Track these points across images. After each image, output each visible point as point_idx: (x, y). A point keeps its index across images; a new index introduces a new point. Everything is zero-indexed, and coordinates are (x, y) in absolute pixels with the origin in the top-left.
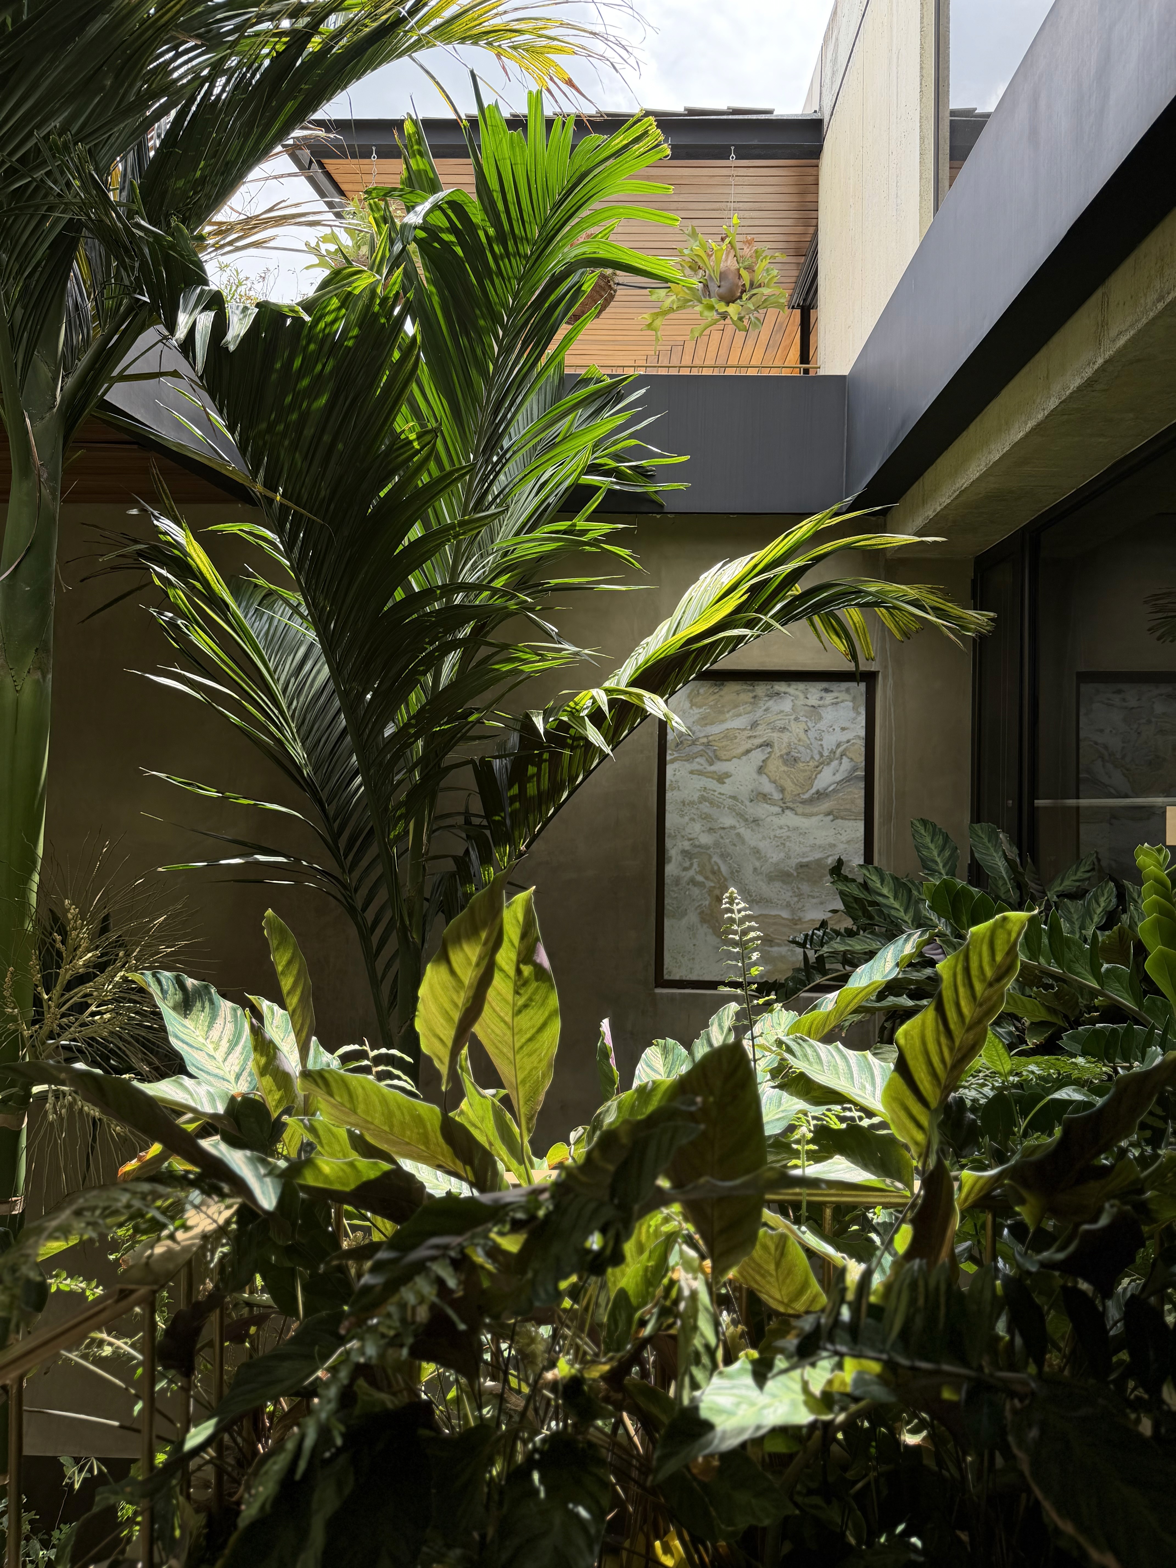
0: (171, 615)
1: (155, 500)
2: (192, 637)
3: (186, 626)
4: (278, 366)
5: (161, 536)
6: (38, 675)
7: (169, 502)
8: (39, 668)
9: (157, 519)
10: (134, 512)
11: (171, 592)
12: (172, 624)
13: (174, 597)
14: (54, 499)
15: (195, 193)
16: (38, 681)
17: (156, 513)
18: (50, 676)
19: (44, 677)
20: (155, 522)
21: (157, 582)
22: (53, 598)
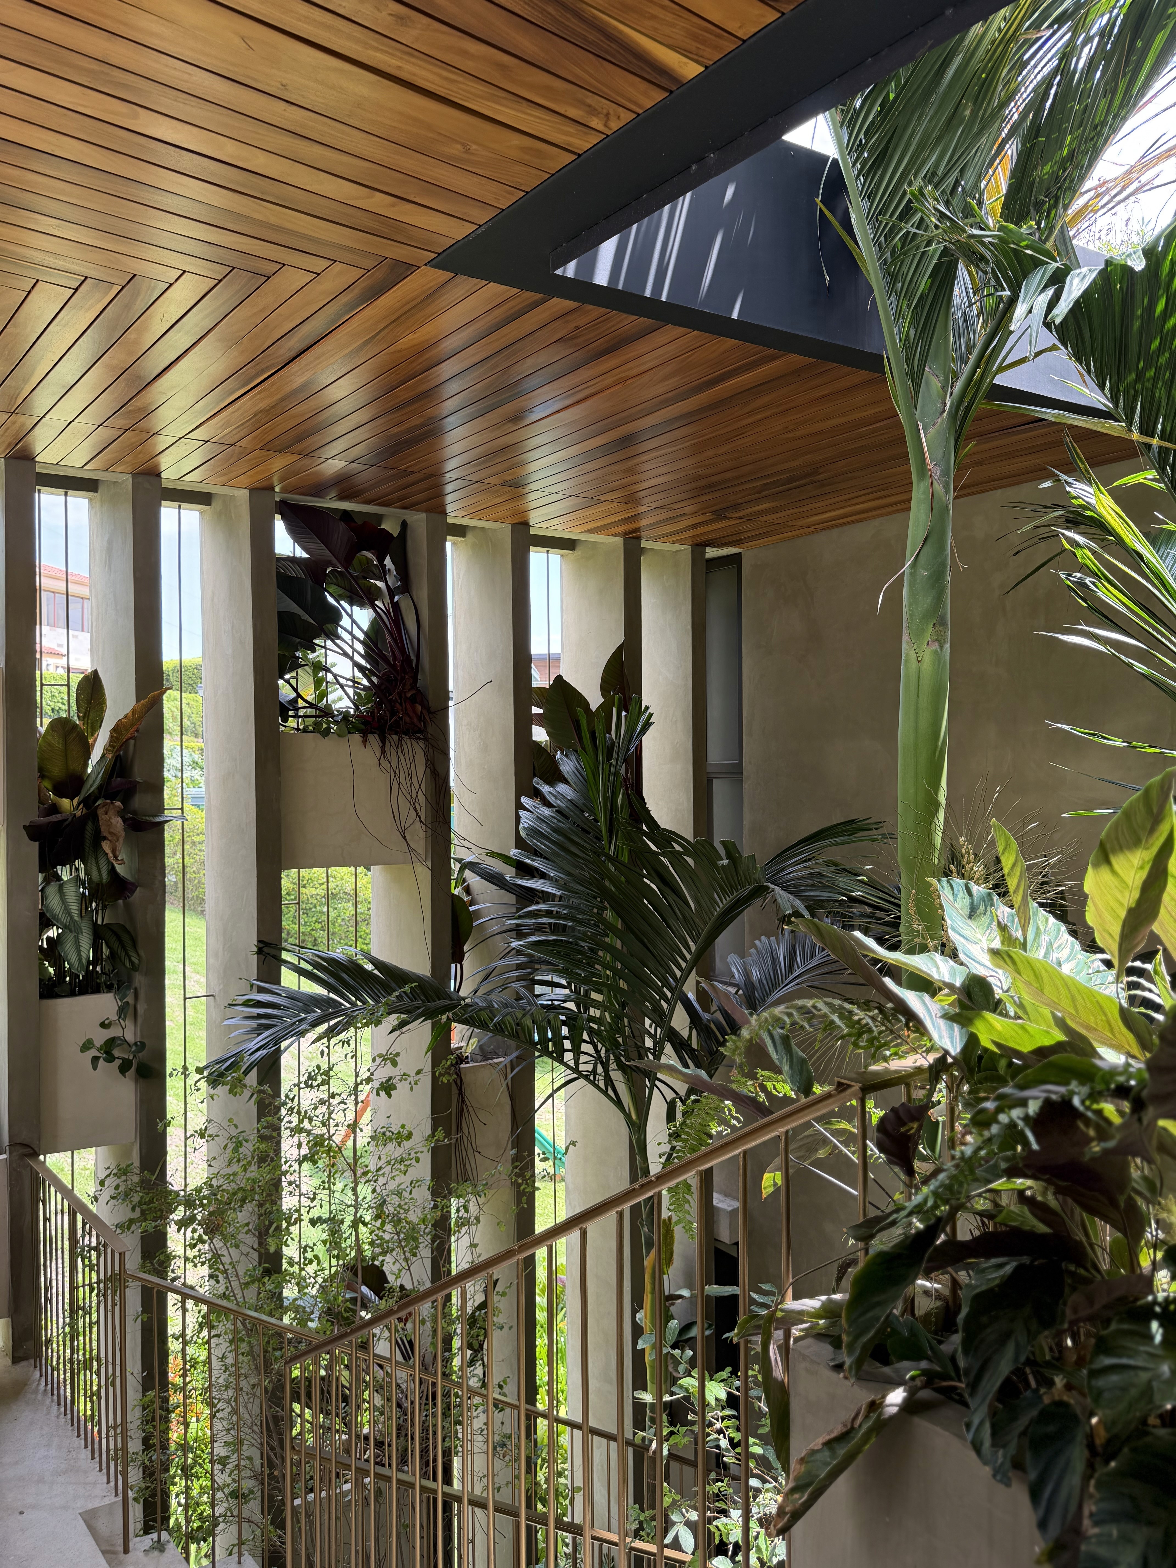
0: (1079, 575)
1: (1070, 468)
2: (1100, 594)
3: (1094, 584)
4: (1139, 312)
5: (1073, 501)
6: (936, 646)
7: (1084, 466)
8: (937, 640)
9: (1069, 484)
10: (1047, 484)
11: (1078, 553)
12: (1082, 584)
13: (1083, 557)
14: (947, 490)
15: (1064, 172)
16: (936, 651)
17: (1070, 480)
18: (948, 646)
19: (941, 647)
20: (1068, 489)
21: (1067, 546)
22: (949, 577)
